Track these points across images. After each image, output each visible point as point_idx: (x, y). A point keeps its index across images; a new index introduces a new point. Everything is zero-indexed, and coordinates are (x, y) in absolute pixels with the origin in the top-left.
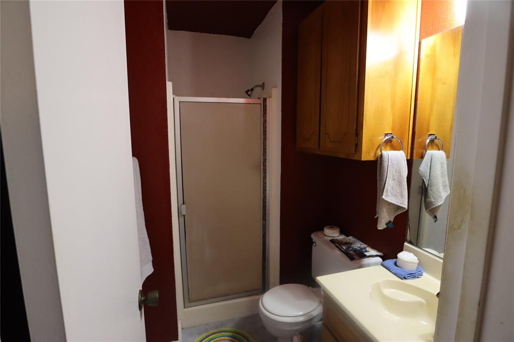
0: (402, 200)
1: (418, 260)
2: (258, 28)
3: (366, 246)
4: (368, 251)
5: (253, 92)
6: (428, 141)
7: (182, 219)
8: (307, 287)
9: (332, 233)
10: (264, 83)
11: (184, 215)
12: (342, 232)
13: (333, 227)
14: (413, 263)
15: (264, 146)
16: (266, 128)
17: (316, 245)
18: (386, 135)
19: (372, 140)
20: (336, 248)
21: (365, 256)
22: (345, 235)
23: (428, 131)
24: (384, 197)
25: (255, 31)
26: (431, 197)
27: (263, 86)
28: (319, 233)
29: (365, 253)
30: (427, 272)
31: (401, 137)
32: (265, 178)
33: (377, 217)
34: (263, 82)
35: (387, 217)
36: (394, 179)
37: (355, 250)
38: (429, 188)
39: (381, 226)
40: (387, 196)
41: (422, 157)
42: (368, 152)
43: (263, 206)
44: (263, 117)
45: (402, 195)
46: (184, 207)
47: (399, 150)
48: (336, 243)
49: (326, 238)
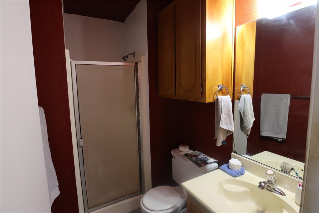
0: (231, 126)
1: (242, 163)
2: (129, 16)
3: (207, 156)
4: (209, 160)
5: (128, 58)
6: (242, 89)
7: (80, 150)
8: (171, 187)
9: (185, 150)
10: (135, 53)
11: (82, 147)
12: (190, 148)
13: (185, 146)
14: (239, 165)
15: (137, 95)
16: (138, 82)
17: (174, 158)
18: (219, 86)
19: (211, 89)
20: (189, 160)
21: (207, 163)
22: (193, 150)
23: (241, 83)
24: (220, 126)
25: (127, 18)
26: (246, 123)
27: (134, 54)
28: (176, 150)
29: (207, 161)
30: (248, 170)
31: (227, 87)
32: (138, 116)
33: (216, 138)
34: (134, 51)
35: (222, 138)
36: (225, 114)
37: (201, 160)
38: (244, 118)
39: (219, 144)
40: (222, 124)
41: (239, 99)
42: (209, 97)
43: (138, 135)
44: (136, 75)
45: (231, 124)
46: (81, 141)
47: (227, 95)
48: (188, 156)
49: (181, 153)
